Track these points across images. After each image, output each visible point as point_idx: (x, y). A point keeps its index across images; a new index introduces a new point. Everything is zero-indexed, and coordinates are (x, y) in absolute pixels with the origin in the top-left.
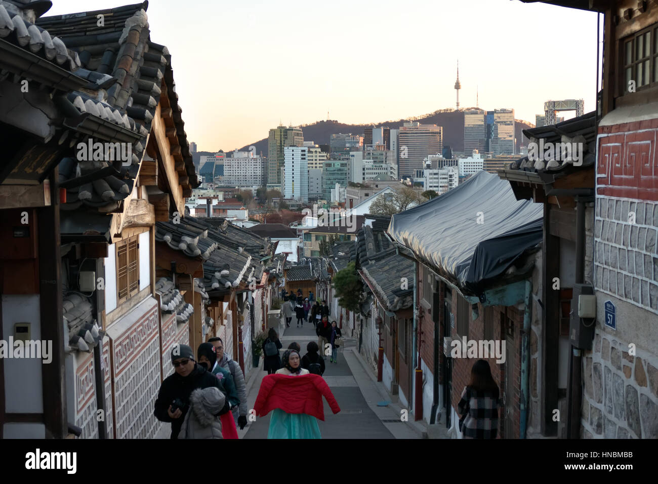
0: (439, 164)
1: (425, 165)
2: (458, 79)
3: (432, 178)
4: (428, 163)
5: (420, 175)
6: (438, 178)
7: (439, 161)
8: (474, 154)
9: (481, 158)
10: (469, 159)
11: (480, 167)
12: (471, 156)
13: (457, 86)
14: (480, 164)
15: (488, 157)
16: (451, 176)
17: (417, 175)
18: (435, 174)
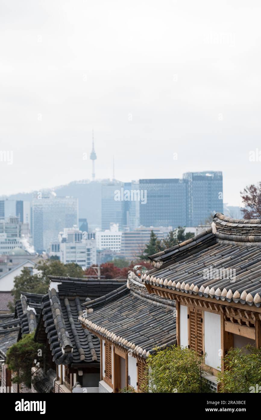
0: (76, 238)
1: (61, 239)
2: (93, 149)
3: (68, 253)
4: (64, 236)
5: (56, 249)
6: (75, 252)
7: (76, 235)
8: (111, 227)
9: (119, 231)
10: (107, 232)
11: (118, 240)
12: (109, 229)
13: (93, 156)
14: (118, 238)
15: (126, 230)
16: (89, 250)
17: (53, 249)
18: (72, 248)
